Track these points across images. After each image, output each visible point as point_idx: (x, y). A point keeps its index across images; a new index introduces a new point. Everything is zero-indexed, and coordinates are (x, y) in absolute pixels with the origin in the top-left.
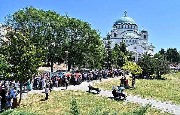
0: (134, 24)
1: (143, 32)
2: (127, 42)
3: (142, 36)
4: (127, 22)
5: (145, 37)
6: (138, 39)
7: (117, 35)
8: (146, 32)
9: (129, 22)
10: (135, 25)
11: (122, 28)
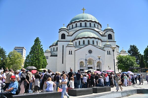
2: (79, 44)
3: (106, 36)
4: (83, 18)
5: (110, 37)
7: (66, 37)
11: (76, 26)
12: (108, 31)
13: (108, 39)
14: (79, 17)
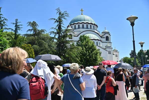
0: (93, 23)
1: (105, 33)
3: (104, 38)
4: (85, 20)
5: (107, 38)
6: (100, 41)
7: (73, 37)
8: (108, 33)
9: (87, 21)
10: (95, 24)
11: (79, 28)
12: (106, 34)
13: (106, 40)
14: (81, 19)
